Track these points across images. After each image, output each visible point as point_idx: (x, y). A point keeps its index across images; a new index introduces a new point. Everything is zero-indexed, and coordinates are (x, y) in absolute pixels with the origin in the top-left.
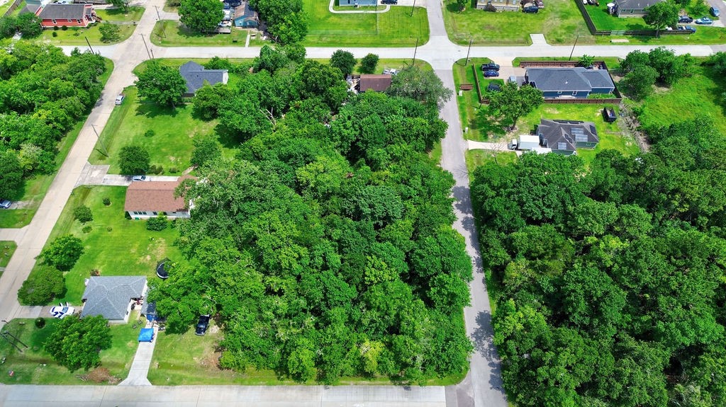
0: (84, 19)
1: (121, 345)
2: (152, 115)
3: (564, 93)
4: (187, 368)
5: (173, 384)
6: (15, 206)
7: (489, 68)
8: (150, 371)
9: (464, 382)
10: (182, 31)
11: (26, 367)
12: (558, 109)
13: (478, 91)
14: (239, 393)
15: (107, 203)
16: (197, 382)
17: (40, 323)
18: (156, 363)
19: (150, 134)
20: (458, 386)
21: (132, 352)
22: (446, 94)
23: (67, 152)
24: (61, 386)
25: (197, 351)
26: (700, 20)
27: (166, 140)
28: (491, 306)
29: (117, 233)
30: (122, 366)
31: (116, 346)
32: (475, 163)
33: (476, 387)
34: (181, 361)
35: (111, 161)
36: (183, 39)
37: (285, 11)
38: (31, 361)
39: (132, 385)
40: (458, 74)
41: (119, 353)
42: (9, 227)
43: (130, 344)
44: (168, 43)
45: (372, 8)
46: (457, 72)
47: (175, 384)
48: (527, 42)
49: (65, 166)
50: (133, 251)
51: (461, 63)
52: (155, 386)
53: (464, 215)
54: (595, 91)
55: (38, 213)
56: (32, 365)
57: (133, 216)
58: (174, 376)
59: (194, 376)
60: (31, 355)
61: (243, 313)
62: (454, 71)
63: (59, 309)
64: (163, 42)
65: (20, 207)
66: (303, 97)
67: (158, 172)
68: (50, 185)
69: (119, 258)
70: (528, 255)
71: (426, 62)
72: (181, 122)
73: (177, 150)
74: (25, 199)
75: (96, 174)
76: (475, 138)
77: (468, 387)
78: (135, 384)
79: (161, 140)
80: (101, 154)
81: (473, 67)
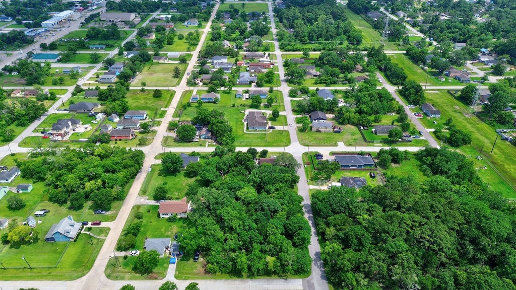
0: (131, 136)
1: (162, 265)
2: (166, 176)
3: (352, 166)
4: (190, 274)
5: (185, 279)
6: (107, 213)
7: (318, 156)
8: (175, 275)
9: (309, 277)
10: (175, 140)
11: (122, 275)
12: (350, 173)
13: (313, 165)
14: (214, 282)
15: (149, 211)
16: (196, 279)
17: (125, 258)
18: (177, 272)
19: (165, 183)
20: (307, 279)
21: (167, 268)
22: (299, 165)
23: (128, 192)
24: (138, 281)
25: (195, 267)
26: (414, 137)
27: (173, 186)
29: (154, 223)
30: (163, 273)
31: (159, 266)
33: (315, 279)
34: (188, 271)
35: (148, 195)
36: (176, 144)
37: (225, 131)
38: (123, 272)
39: (169, 279)
40: (305, 159)
41: (161, 268)
42: (106, 221)
43: (165, 265)
44: (170, 146)
45: (264, 131)
46: (304, 157)
47: (187, 279)
48: (336, 145)
49: (128, 197)
50: (162, 230)
51: (306, 154)
52: (178, 280)
53: (309, 215)
54: (365, 165)
55: (118, 216)
56: (124, 274)
57: (161, 216)
58: (186, 277)
59: (194, 277)
60: (123, 270)
61: (217, 247)
62: (302, 157)
63: (134, 252)
64: (167, 145)
65: (110, 214)
66: (235, 166)
67: (171, 199)
68: (122, 205)
69: (156, 233)
70: (335, 226)
71: (290, 153)
72: (179, 179)
73: (178, 190)
74: (112, 211)
75: (142, 200)
76: (313, 184)
77: (311, 279)
79: (170, 186)
80: (144, 192)
81: (311, 155)
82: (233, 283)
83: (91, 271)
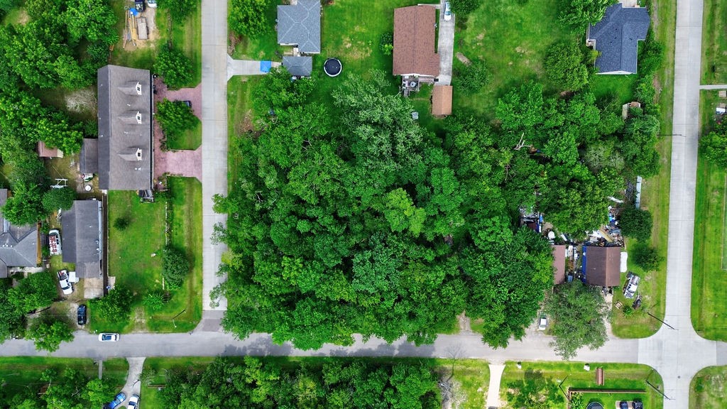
1: (261, 46)
4: (242, 105)
5: (229, 97)
8: (239, 76)
13: (591, 389)
14: (222, 151)
16: (230, 117)
18: (246, 80)
21: (255, 57)
24: (226, 8)
27: (511, 21)
28: (297, 357)
30: (244, 53)
31: (260, 42)
32: (470, 368)
39: (227, 66)
40: (628, 370)
41: (255, 47)
43: (262, 53)
46: (633, 370)
47: (228, 100)
50: (357, 29)
52: (226, 84)
53: (397, 347)
58: (235, 97)
59: (236, 112)
62: (637, 366)
67: (461, 24)
69: (348, 17)
71: (655, 331)
72: (542, 33)
73: (496, 39)
76: (507, 372)
78: (229, 68)
79: (511, 16)
81: (642, 390)
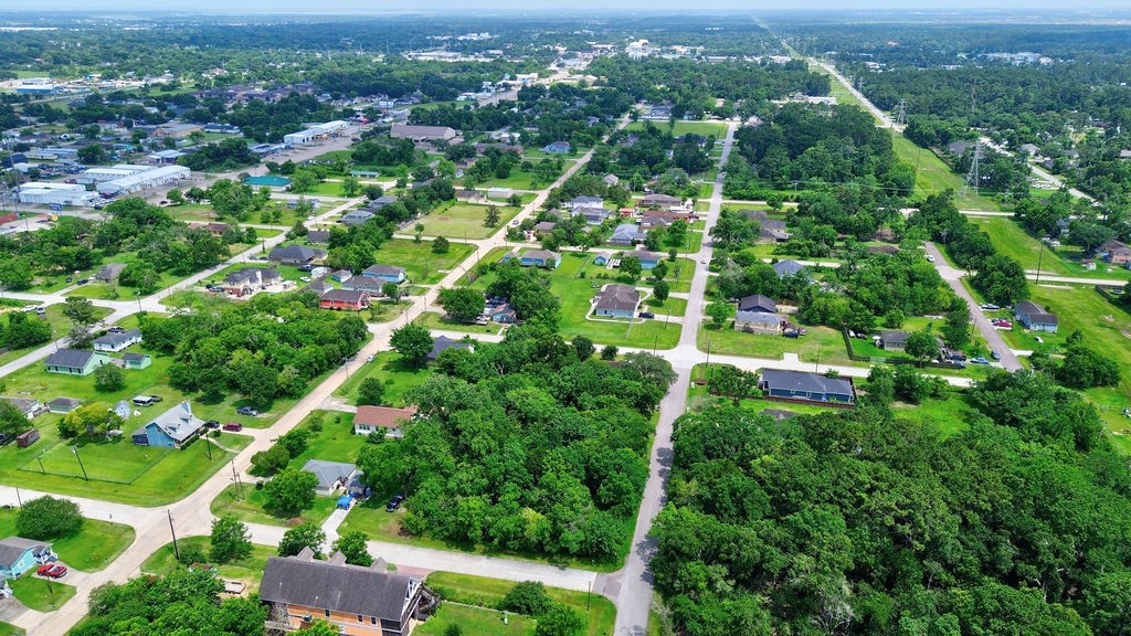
0: (359, 303)
1: (322, 508)
2: (396, 372)
3: (798, 393)
6: (260, 416)
8: (340, 527)
9: (616, 573)
10: (443, 320)
11: (241, 512)
14: (410, 550)
15: (338, 421)
16: (377, 539)
17: (259, 486)
18: (346, 523)
19: (390, 383)
20: (610, 574)
21: (328, 514)
23: (315, 388)
25: (383, 521)
26: (974, 359)
29: (339, 441)
30: (317, 522)
31: (316, 509)
33: (627, 577)
34: (366, 526)
35: (350, 397)
36: (441, 325)
38: (244, 508)
40: (697, 373)
41: (318, 513)
42: (252, 427)
43: (329, 509)
45: (627, 319)
46: (697, 371)
48: (779, 357)
49: (310, 395)
51: (702, 366)
54: (828, 396)
55: (278, 422)
56: (244, 511)
57: (357, 431)
59: (375, 536)
60: (246, 506)
61: (431, 482)
62: (693, 370)
65: (265, 417)
66: (534, 361)
68: (293, 407)
72: (420, 378)
74: (271, 413)
75: (334, 403)
77: (619, 576)
79: (398, 388)
80: (343, 392)
81: (712, 369)
82: (448, 557)
83: (187, 499)
